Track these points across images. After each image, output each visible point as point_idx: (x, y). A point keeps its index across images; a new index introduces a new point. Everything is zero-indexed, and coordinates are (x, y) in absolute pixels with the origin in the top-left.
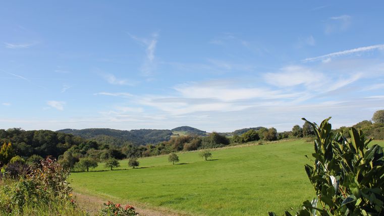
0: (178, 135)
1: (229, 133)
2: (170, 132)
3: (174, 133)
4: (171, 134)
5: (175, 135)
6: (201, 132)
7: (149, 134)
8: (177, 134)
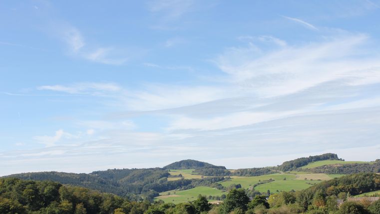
0: (180, 175)
1: (274, 168)
2: (164, 172)
3: (172, 173)
4: (167, 175)
5: (175, 176)
6: (221, 169)
7: (126, 178)
8: (178, 174)
